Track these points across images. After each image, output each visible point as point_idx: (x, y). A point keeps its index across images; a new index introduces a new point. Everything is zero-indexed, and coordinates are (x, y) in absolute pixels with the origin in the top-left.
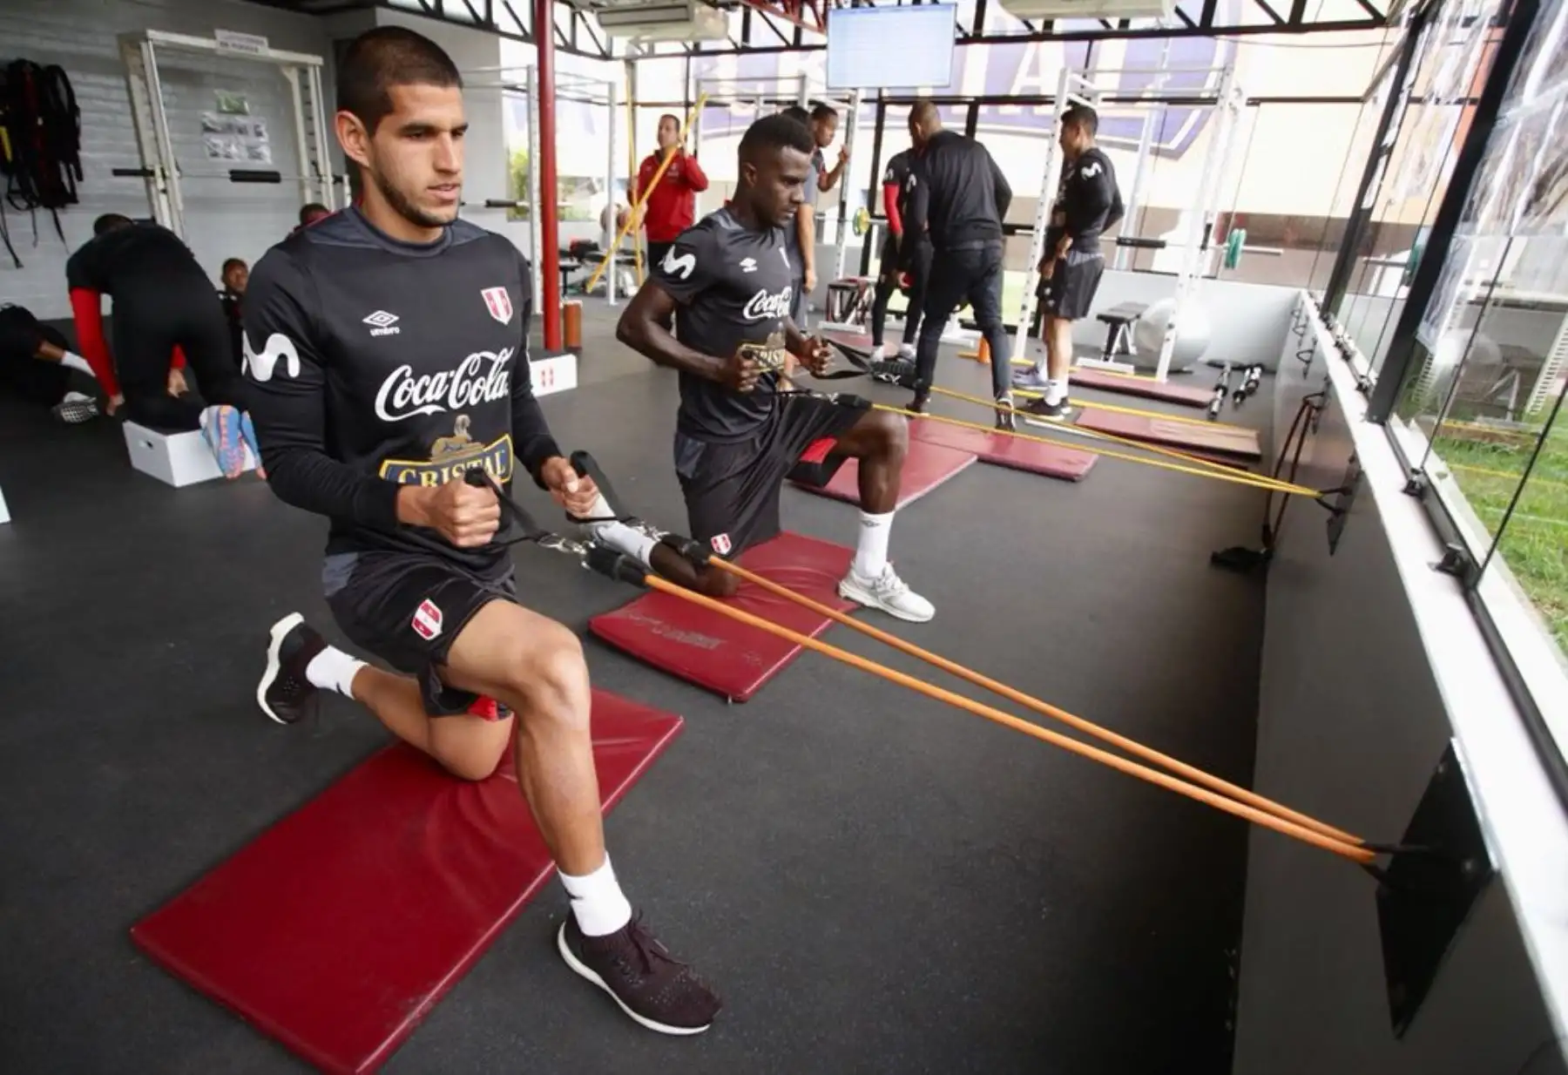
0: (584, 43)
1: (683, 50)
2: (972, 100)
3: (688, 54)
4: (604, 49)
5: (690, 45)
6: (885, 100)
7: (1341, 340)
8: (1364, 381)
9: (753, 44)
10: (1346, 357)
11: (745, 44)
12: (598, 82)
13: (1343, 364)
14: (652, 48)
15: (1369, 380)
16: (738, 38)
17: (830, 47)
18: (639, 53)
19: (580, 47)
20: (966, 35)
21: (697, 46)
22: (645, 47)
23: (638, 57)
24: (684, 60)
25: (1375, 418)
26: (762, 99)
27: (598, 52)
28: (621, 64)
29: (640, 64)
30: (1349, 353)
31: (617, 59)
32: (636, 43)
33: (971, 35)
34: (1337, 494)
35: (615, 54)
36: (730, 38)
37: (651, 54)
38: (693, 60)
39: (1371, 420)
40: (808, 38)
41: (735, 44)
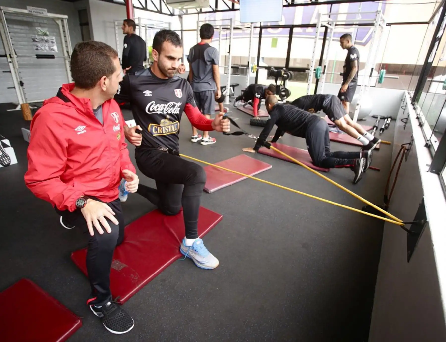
0: (164, 10)
1: (197, 12)
2: (291, 26)
3: (198, 13)
4: (172, 12)
5: (199, 10)
6: (262, 27)
7: (419, 116)
8: (428, 143)
9: (219, 8)
10: (421, 125)
11: (216, 9)
12: (166, 23)
14: (187, 11)
15: (431, 142)
16: (214, 7)
17: (240, 10)
18: (183, 13)
19: (163, 11)
20: (289, 4)
21: (201, 10)
22: (184, 11)
23: (183, 15)
24: (197, 15)
25: (434, 171)
26: (221, 27)
27: (170, 13)
28: (178, 17)
29: (184, 17)
30: (422, 124)
31: (176, 15)
32: (181, 10)
33: (290, 3)
35: (175, 14)
36: (210, 7)
37: (187, 14)
38: (200, 15)
39: (432, 172)
40: (237, 6)
41: (213, 9)
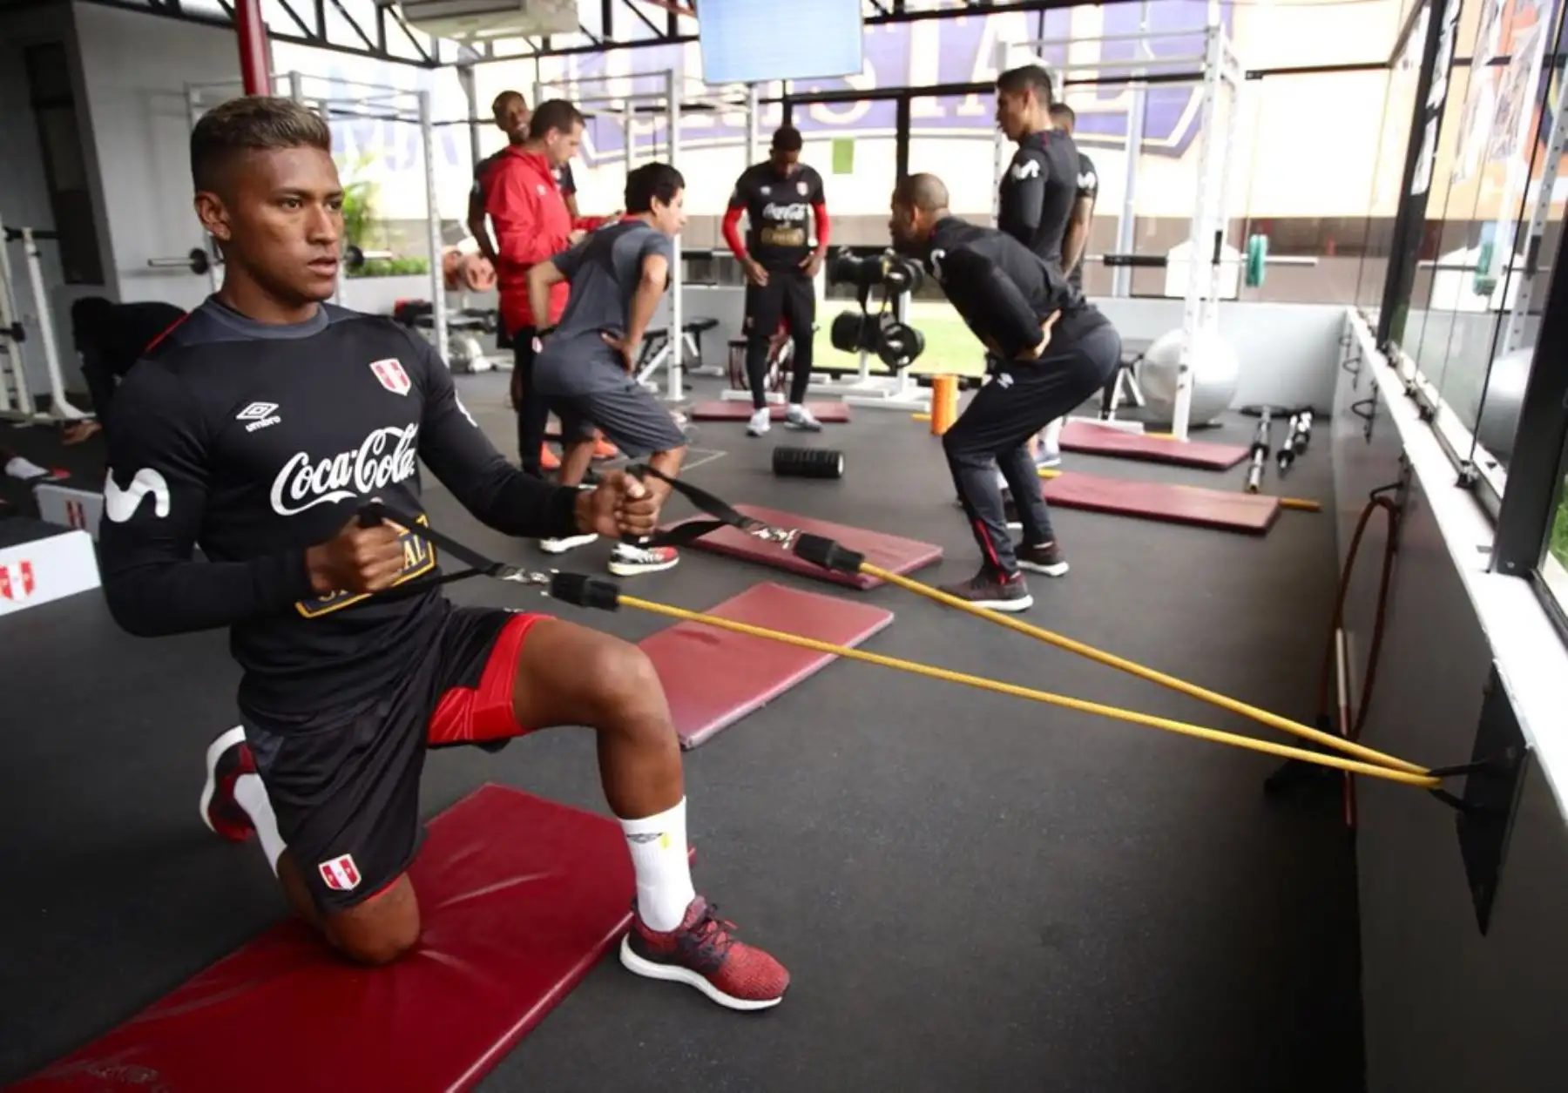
0: (397, 43)
1: (530, 50)
2: (902, 92)
3: (537, 55)
4: (429, 53)
5: (537, 41)
6: (791, 99)
7: (1413, 386)
8: (1467, 470)
9: (618, 36)
10: (1427, 416)
11: (608, 39)
12: (407, 93)
13: (1423, 428)
14: (489, 48)
15: (1476, 469)
16: (596, 29)
17: (702, 38)
18: (474, 56)
19: (391, 51)
20: (884, 12)
21: (546, 42)
22: (480, 47)
23: (474, 62)
24: (533, 60)
25: (1511, 565)
26: (632, 105)
27: (419, 57)
28: (453, 71)
29: (479, 70)
30: (1429, 410)
31: (447, 65)
32: (466, 43)
33: (890, 11)
34: (1464, 778)
35: (443, 59)
36: (583, 30)
37: (489, 57)
38: (544, 60)
39: (1503, 570)
40: (686, 25)
41: (594, 39)
